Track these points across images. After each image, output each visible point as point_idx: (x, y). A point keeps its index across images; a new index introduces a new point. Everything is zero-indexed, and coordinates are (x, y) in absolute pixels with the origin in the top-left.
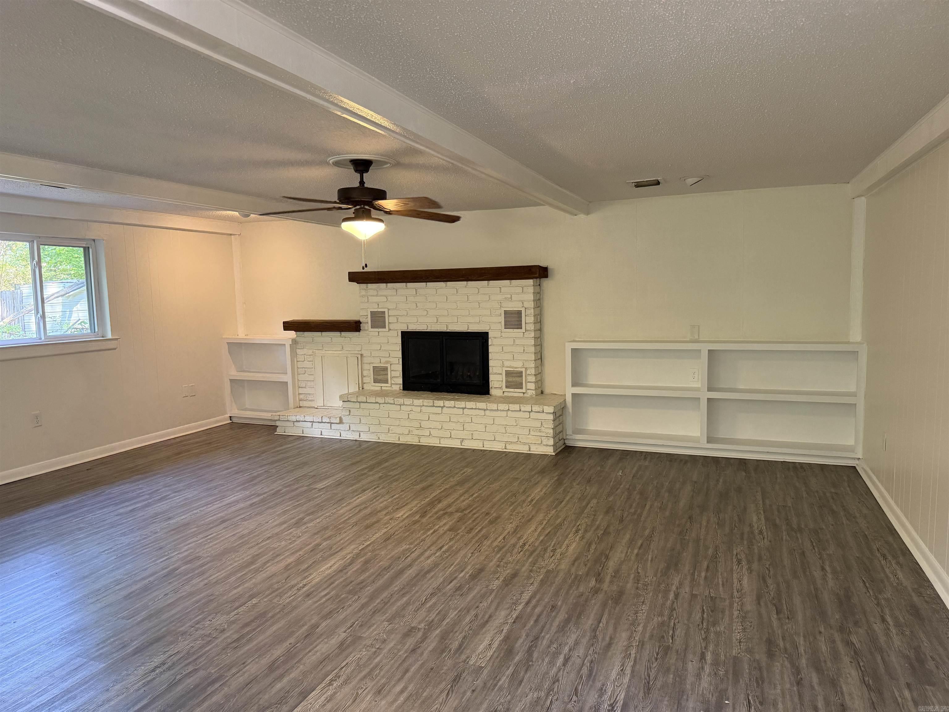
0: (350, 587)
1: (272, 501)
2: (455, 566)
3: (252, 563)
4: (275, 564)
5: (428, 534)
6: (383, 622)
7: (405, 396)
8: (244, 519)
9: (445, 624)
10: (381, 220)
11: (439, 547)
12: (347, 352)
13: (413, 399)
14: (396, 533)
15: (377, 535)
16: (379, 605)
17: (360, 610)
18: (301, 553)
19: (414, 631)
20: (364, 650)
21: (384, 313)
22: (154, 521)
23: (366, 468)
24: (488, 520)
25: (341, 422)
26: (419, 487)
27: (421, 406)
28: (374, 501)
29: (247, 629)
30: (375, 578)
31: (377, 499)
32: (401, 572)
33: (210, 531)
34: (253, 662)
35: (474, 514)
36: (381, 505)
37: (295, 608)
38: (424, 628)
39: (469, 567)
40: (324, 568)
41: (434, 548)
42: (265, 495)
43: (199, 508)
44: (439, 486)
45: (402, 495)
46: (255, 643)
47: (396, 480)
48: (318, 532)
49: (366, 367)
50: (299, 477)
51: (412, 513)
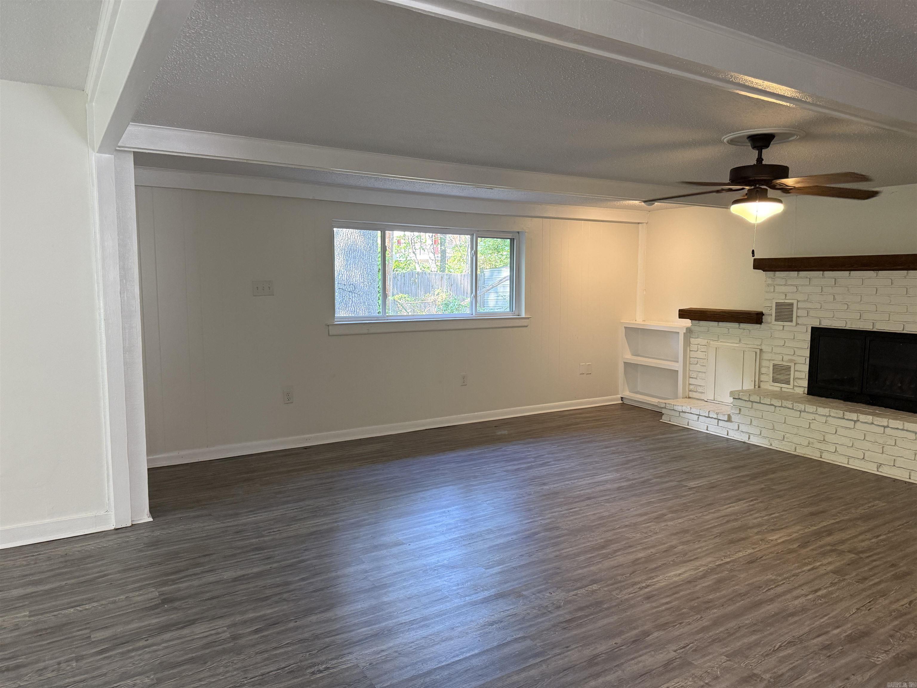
0: (695, 603)
1: (639, 489)
2: (829, 618)
3: (603, 547)
4: (625, 555)
5: (804, 569)
6: (721, 655)
7: (809, 402)
8: (608, 501)
9: (797, 684)
10: (780, 201)
11: (814, 589)
12: (745, 346)
13: (817, 406)
14: (764, 558)
15: (740, 554)
16: (722, 634)
17: (698, 632)
18: (653, 550)
19: (755, 679)
20: (691, 679)
21: (792, 305)
22: (531, 483)
23: (747, 476)
24: (893, 573)
25: (729, 420)
26: (806, 511)
27: (827, 416)
28: (748, 514)
29: (579, 614)
30: (725, 602)
31: (751, 513)
32: (758, 605)
33: (575, 504)
34: (576, 649)
35: (875, 561)
36: (755, 521)
37: (633, 606)
38: (769, 680)
39: (849, 625)
40: (673, 573)
41: (806, 589)
42: (634, 482)
43: (571, 480)
44: (834, 516)
45: (782, 515)
46: (583, 630)
47: (780, 497)
48: (677, 533)
49: (765, 363)
50: (672, 470)
51: (791, 539)
